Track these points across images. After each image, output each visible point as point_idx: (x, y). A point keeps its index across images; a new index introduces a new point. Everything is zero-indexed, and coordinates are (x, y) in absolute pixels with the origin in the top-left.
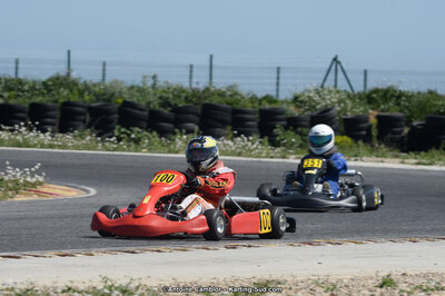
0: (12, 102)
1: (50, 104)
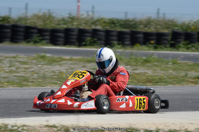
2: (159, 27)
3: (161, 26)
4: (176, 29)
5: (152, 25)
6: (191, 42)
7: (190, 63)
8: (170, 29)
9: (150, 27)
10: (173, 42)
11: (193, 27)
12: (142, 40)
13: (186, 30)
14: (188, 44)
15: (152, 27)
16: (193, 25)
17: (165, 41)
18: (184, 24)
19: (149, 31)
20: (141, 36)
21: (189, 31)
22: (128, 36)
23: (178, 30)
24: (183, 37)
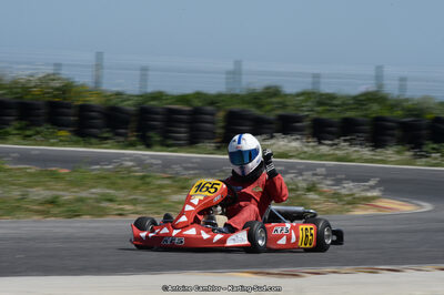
0: (325, 116)
1: (361, 119)
7: (33, 169)
11: (36, 90)
13: (21, 98)
18: (16, 83)
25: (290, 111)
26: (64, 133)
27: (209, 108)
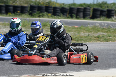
2: (22, 2)
3: (23, 2)
4: (32, 4)
5: (18, 1)
6: (41, 12)
8: (28, 4)
9: (16, 3)
10: (31, 12)
11: (42, 3)
12: (12, 10)
13: (38, 5)
14: (39, 13)
15: (18, 3)
16: (42, 2)
17: (26, 11)
19: (16, 5)
20: (12, 8)
21: (40, 5)
22: (4, 8)
23: (33, 4)
24: (37, 9)
25: (110, 8)
26: (50, 15)
27: (88, 8)
